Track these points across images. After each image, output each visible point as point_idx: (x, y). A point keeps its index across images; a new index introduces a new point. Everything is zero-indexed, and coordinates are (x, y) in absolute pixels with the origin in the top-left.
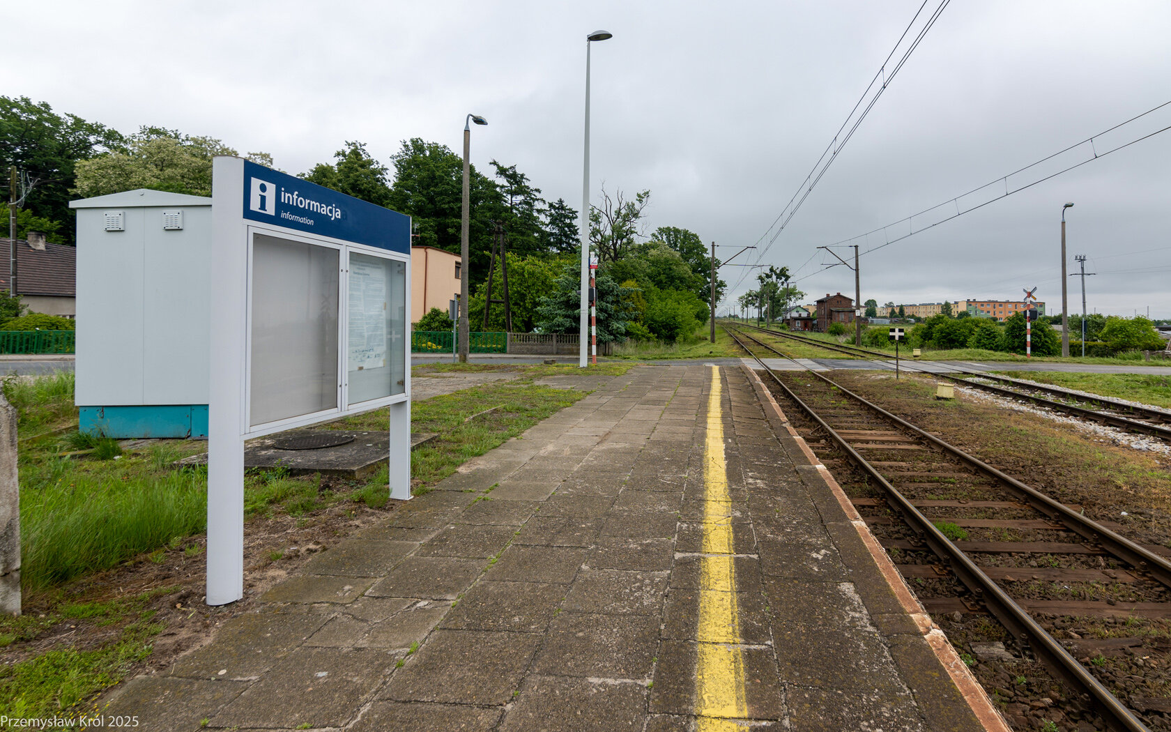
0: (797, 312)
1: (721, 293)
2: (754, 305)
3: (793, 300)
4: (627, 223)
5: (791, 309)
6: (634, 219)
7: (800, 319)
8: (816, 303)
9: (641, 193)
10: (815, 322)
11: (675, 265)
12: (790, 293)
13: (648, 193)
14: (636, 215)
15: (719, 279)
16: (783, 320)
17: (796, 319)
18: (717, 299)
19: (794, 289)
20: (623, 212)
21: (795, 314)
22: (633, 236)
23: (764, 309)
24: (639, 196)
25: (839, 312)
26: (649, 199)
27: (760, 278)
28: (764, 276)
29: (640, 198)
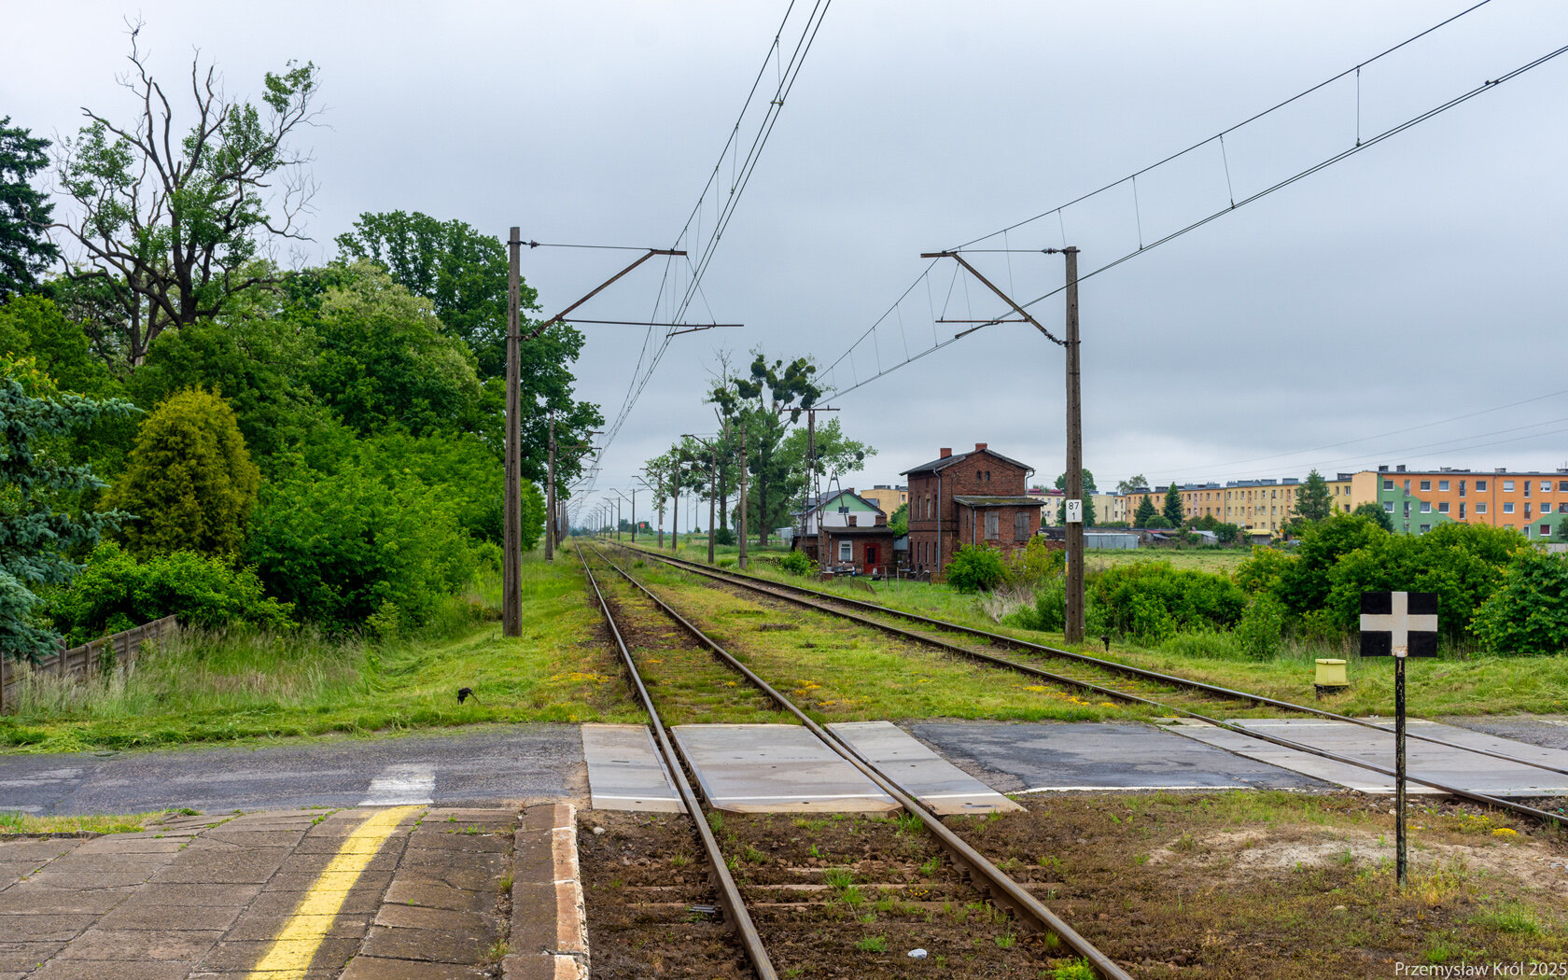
0: (843, 510)
1: (583, 448)
2: (699, 487)
3: (829, 470)
4: (231, 187)
5: (823, 503)
6: (255, 170)
7: (851, 534)
8: (904, 482)
9: (281, 72)
10: (902, 545)
11: (413, 342)
12: (818, 448)
13: (305, 73)
14: (264, 157)
15: (576, 398)
16: (795, 540)
17: (837, 535)
18: (572, 466)
19: (833, 432)
20: (215, 143)
21: (834, 520)
22: (255, 233)
23: (732, 502)
24: (272, 82)
25: (981, 509)
26: (315, 100)
27: (721, 397)
28: (732, 389)
29: (278, 92)
